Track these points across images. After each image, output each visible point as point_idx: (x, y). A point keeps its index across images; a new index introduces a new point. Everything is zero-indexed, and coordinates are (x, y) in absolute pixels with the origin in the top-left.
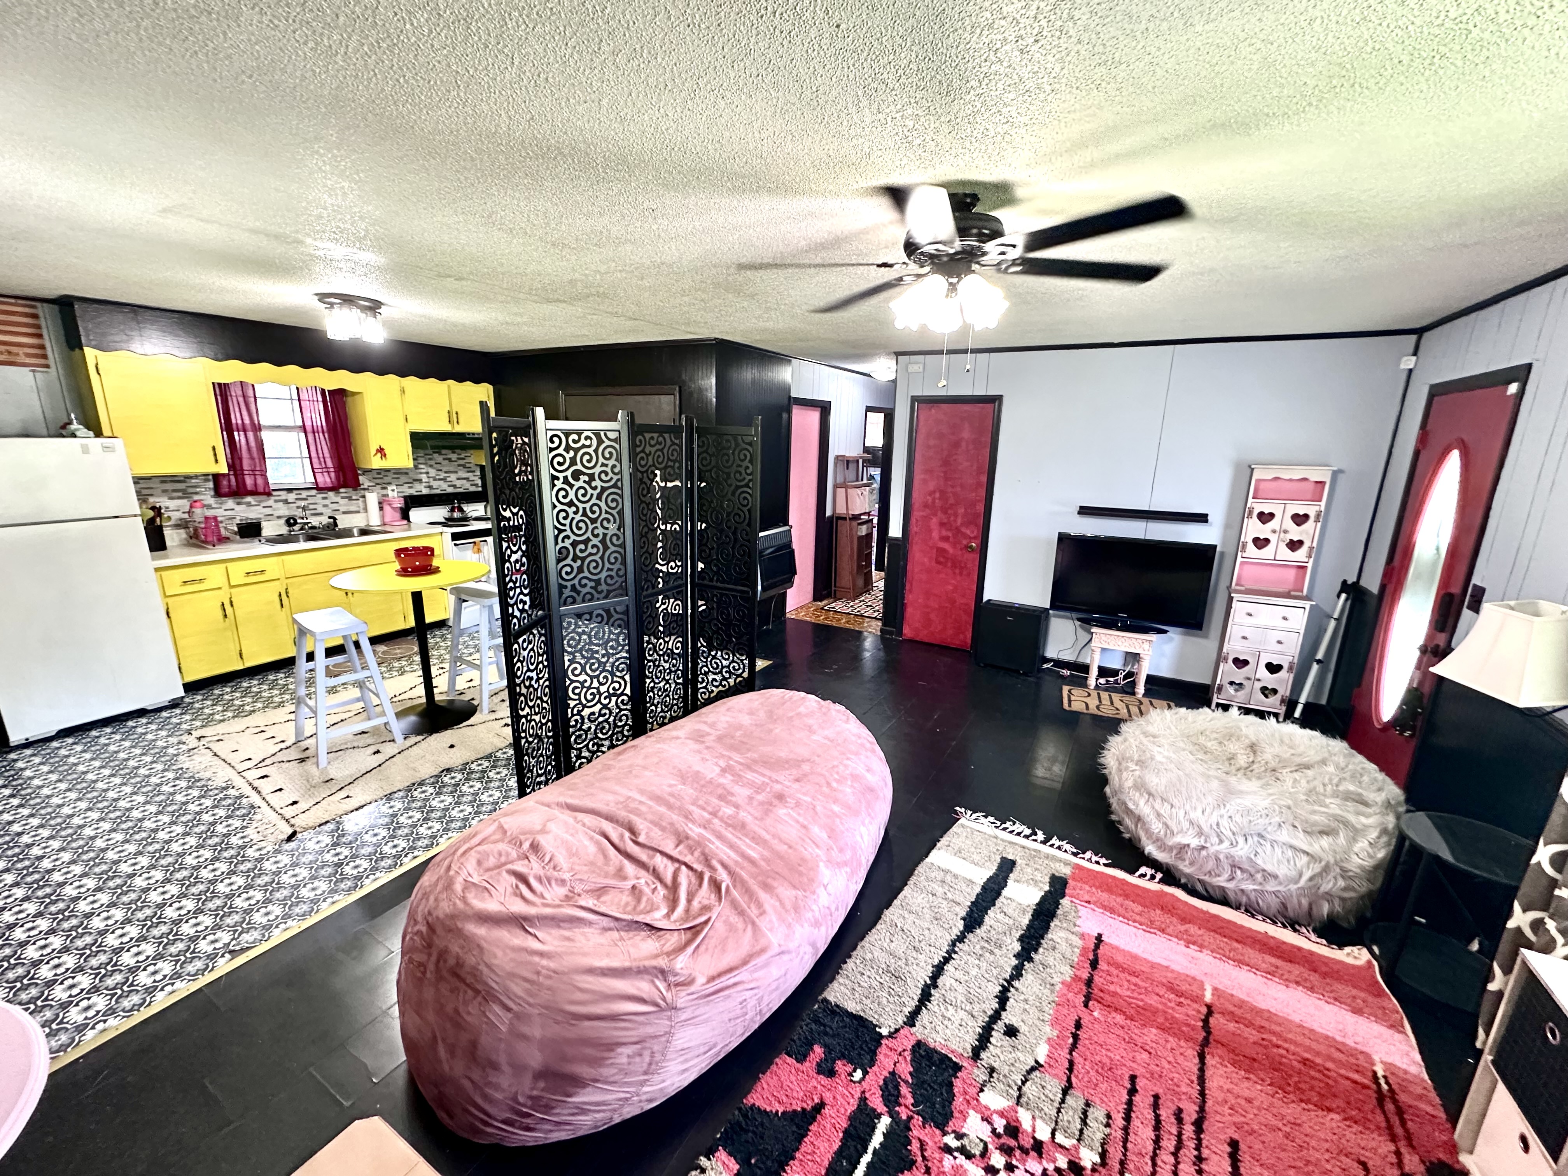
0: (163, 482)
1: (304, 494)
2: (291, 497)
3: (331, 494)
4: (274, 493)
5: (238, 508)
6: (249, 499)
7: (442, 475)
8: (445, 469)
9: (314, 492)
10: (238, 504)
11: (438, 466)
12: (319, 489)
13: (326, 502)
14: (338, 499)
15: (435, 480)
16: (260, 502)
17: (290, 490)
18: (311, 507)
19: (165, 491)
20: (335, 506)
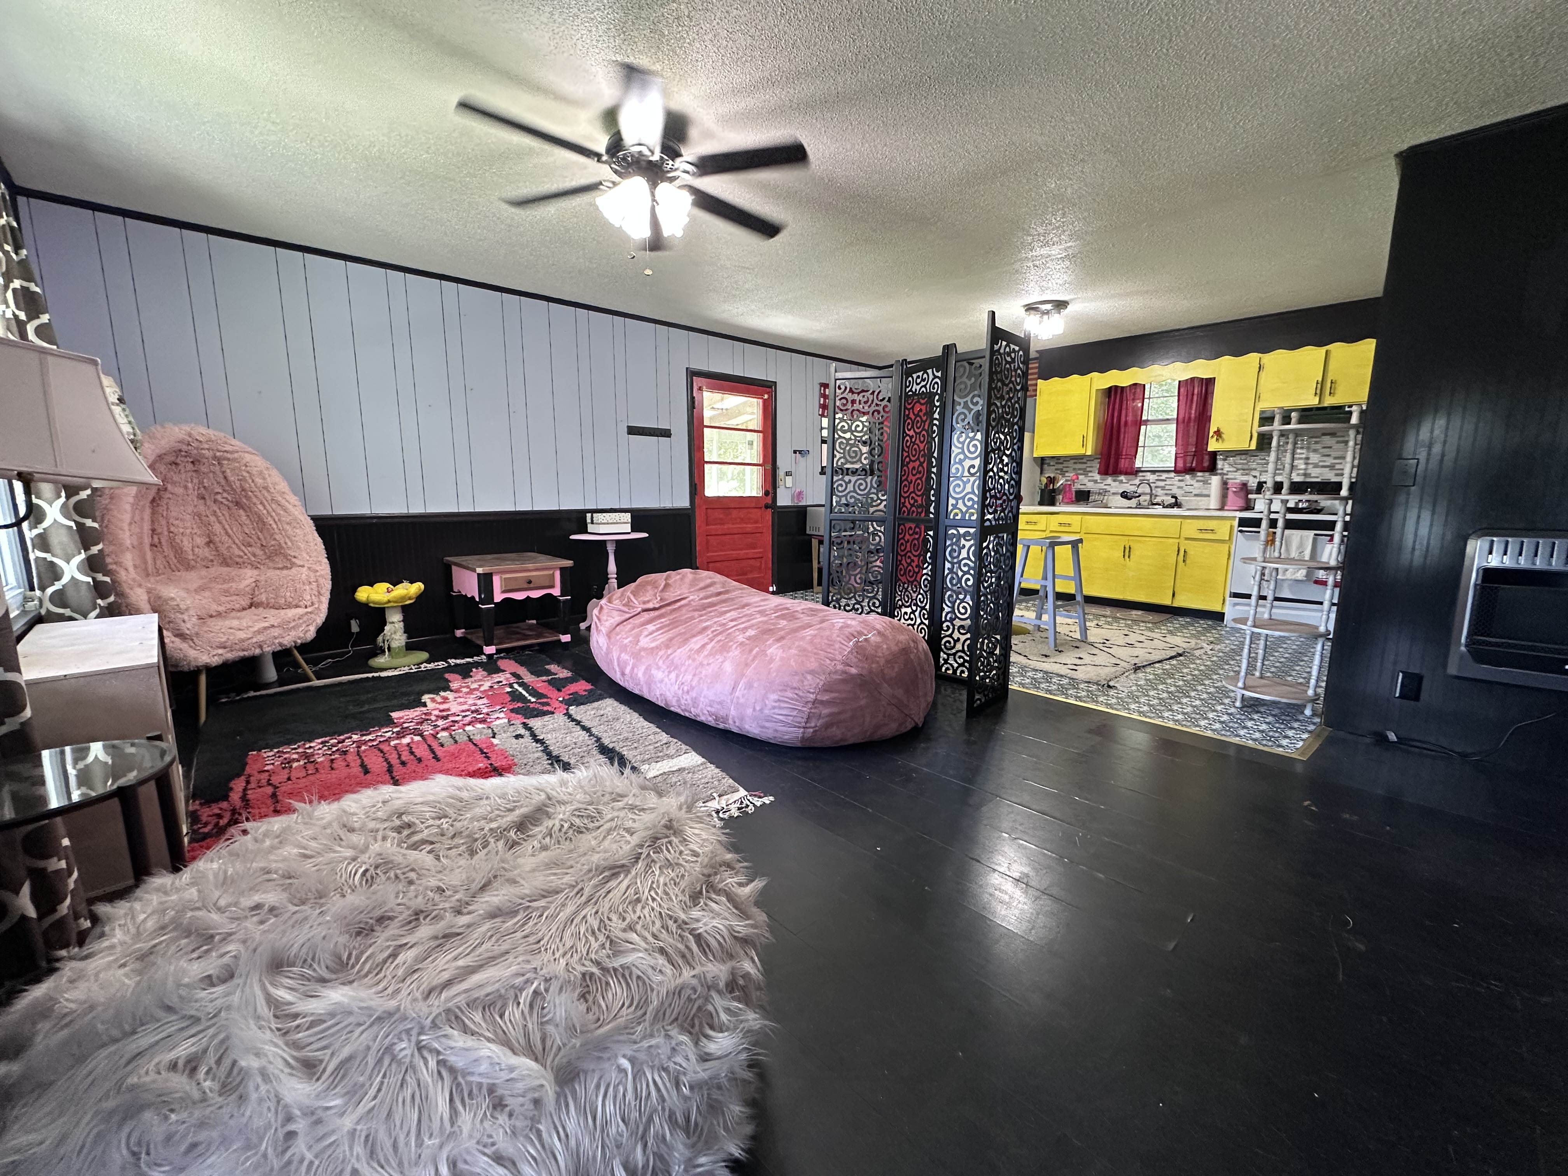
0: (1075, 463)
1: (1164, 476)
2: (1151, 477)
3: (1188, 477)
4: (1141, 474)
5: (1114, 484)
6: (1122, 478)
7: (1329, 461)
8: (1334, 454)
9: (1172, 475)
10: (1114, 481)
11: (1326, 451)
12: (1176, 471)
13: (1182, 484)
14: (1192, 482)
15: (1316, 466)
16: (1129, 480)
17: (1153, 472)
18: (1167, 487)
19: (1074, 469)
20: (1188, 489)
